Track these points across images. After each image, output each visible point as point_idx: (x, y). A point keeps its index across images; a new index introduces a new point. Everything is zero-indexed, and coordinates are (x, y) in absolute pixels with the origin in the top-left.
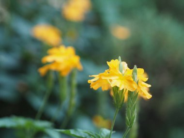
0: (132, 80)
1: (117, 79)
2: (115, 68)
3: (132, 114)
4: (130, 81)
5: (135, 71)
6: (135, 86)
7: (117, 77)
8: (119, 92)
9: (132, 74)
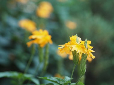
0: (84, 47)
2: (74, 41)
3: (84, 67)
4: (83, 48)
5: (86, 42)
6: (86, 51)
7: (76, 46)
8: (76, 54)
9: (84, 44)
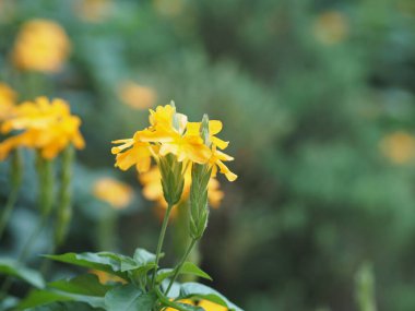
0: (201, 141)
1: (171, 143)
2: (165, 122)
3: (200, 210)
4: (196, 146)
5: (206, 126)
6: (207, 154)
7: (171, 139)
8: (173, 169)
9: (201, 131)
